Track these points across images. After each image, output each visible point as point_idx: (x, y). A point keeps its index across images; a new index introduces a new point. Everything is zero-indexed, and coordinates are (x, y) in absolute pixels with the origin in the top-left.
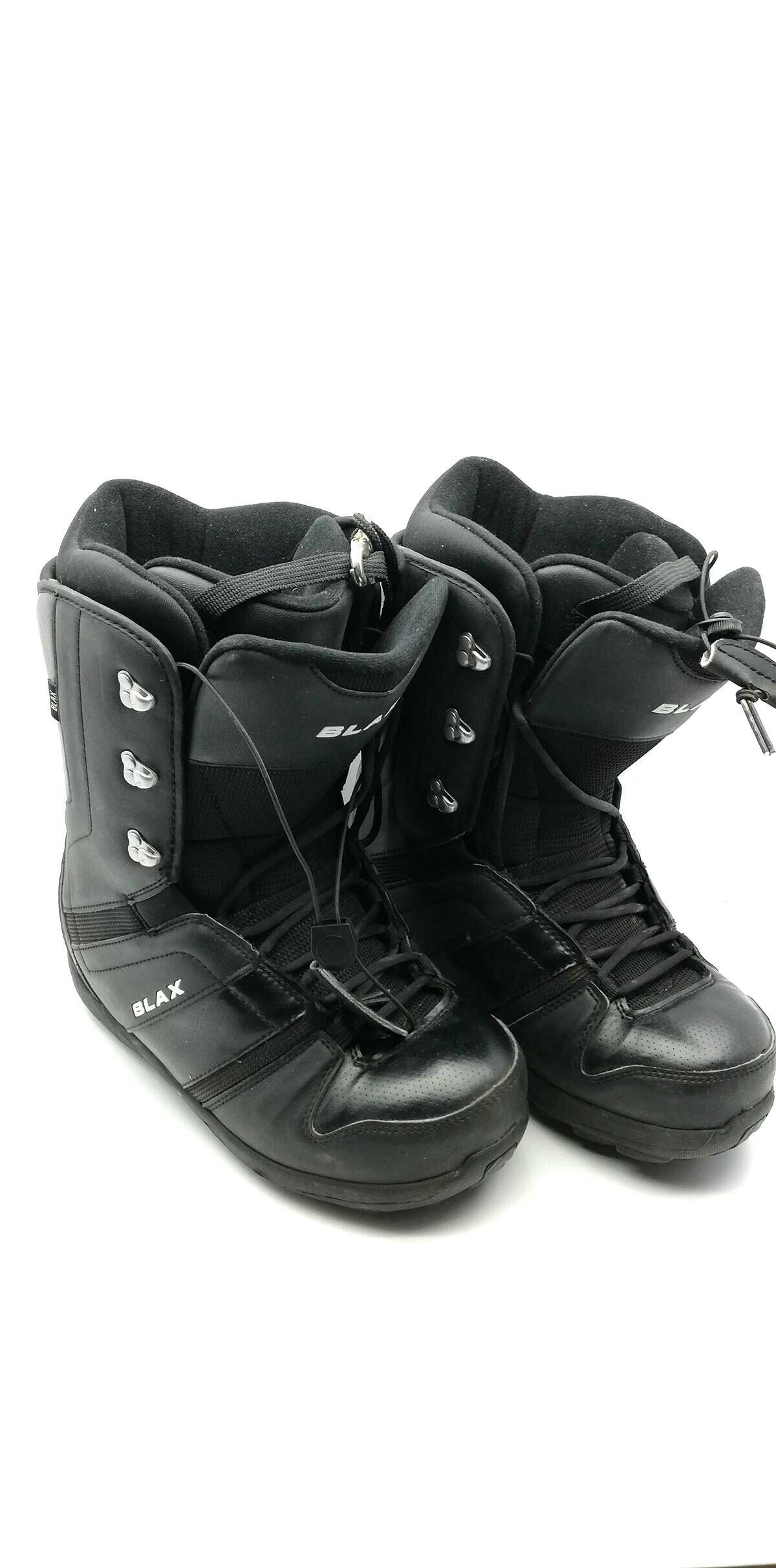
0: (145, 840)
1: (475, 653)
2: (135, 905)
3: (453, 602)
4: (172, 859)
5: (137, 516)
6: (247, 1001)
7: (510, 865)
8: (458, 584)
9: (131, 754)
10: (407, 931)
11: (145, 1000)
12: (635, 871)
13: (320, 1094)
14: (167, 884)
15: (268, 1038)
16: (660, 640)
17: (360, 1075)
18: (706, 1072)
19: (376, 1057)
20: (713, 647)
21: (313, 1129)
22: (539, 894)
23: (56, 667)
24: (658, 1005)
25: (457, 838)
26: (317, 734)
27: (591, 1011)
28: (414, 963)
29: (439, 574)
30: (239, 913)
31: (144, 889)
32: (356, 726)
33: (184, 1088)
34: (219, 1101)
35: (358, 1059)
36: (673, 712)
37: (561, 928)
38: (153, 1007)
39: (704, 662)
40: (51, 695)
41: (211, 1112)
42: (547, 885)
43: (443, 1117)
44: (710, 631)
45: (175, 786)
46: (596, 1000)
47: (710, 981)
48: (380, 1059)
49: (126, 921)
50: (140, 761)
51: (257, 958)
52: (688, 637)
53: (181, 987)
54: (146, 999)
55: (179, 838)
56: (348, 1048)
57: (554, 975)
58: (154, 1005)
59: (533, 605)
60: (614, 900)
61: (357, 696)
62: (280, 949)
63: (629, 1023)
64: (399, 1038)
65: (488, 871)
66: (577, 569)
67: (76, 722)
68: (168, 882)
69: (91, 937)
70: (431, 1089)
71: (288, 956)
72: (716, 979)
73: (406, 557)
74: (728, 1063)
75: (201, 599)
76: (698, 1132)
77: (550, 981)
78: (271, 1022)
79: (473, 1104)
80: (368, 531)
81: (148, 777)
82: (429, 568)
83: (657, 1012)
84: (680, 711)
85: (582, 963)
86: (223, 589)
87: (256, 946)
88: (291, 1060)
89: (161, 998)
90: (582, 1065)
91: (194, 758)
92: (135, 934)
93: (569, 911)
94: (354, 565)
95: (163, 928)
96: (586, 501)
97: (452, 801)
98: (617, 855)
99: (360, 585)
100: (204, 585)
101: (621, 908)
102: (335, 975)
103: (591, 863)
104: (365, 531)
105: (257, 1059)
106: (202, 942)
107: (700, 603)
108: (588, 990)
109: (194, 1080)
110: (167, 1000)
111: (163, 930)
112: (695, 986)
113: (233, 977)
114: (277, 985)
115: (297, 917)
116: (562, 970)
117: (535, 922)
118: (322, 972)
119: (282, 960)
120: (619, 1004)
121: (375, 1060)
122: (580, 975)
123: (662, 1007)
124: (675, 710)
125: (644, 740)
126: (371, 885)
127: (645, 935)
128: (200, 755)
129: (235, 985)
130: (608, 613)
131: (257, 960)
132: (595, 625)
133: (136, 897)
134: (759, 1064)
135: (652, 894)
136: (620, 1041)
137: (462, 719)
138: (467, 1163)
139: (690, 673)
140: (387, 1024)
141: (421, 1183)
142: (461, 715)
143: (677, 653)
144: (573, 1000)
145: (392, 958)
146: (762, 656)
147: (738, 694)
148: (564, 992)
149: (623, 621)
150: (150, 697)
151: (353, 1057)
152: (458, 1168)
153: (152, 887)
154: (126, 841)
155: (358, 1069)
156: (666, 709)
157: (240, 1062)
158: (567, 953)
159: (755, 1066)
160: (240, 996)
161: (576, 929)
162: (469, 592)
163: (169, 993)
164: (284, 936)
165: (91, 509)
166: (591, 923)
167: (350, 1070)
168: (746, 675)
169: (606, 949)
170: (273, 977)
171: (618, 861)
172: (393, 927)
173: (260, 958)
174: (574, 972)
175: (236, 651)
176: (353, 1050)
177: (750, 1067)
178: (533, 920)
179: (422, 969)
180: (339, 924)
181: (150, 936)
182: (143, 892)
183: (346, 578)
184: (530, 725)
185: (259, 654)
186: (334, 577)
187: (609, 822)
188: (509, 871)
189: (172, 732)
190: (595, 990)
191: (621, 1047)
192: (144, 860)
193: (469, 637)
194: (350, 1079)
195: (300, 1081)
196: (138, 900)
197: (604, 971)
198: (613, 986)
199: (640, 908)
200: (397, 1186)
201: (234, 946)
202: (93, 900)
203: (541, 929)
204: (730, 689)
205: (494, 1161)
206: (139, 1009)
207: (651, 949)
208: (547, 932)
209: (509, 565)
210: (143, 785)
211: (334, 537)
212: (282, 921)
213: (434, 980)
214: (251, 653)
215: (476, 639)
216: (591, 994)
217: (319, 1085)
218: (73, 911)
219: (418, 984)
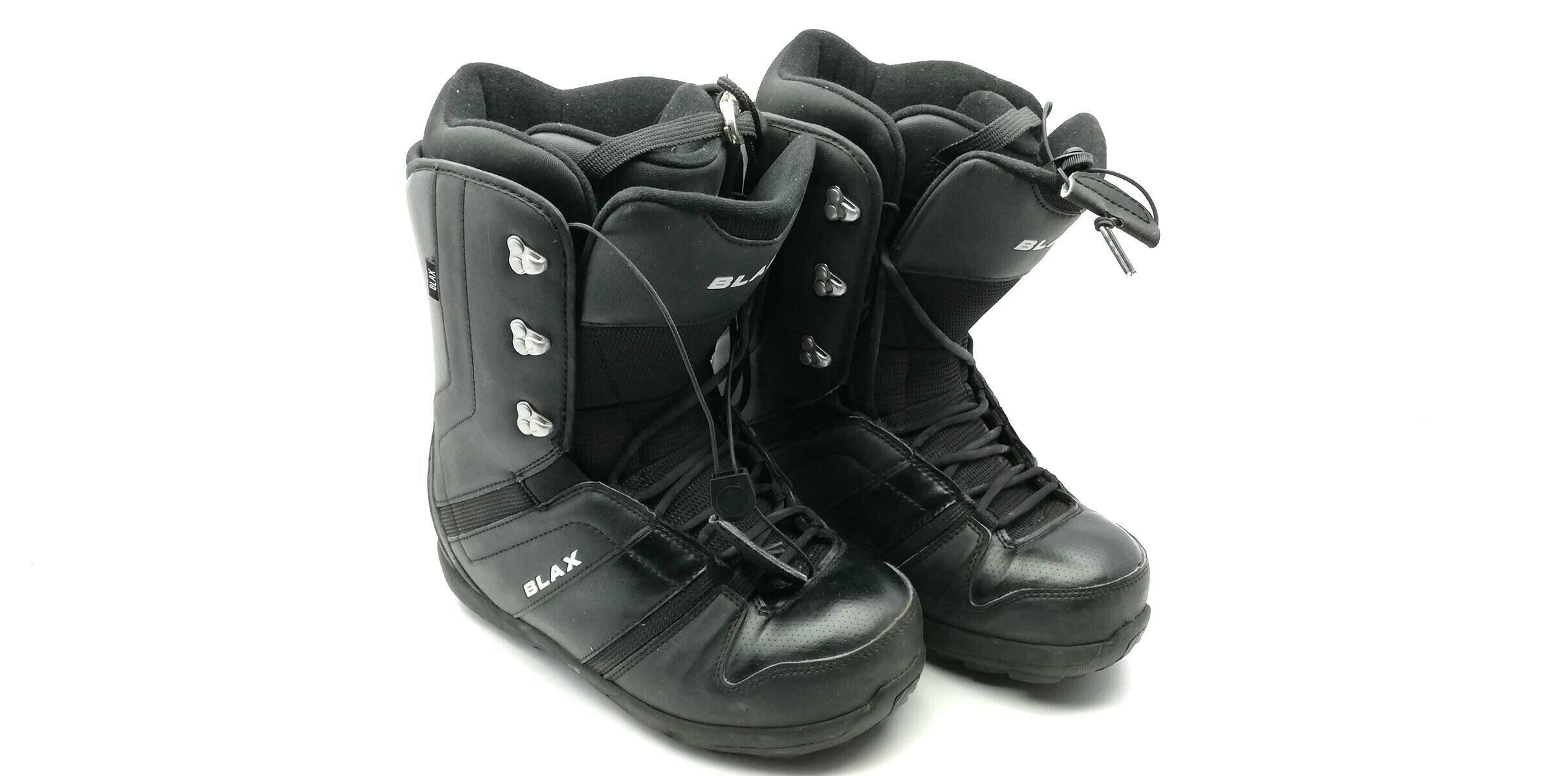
0: (536, 410)
1: (844, 204)
2: (524, 481)
3: (820, 156)
4: (564, 427)
5: (495, 98)
6: (647, 564)
7: (884, 415)
8: (823, 139)
9: (520, 321)
10: (790, 486)
11: (538, 579)
12: (995, 416)
13: (729, 645)
14: (559, 454)
15: (670, 597)
16: (1021, 175)
17: (766, 622)
18: (1090, 587)
19: (779, 604)
20: (1071, 179)
21: (726, 680)
22: (913, 441)
23: (436, 244)
24: (1036, 534)
25: (831, 392)
26: (708, 286)
27: (975, 544)
28: (801, 517)
29: (803, 132)
30: (630, 479)
31: (534, 462)
32: (744, 276)
33: (582, 662)
34: (624, 667)
35: (762, 608)
36: (1033, 248)
37: (938, 470)
38: (548, 583)
39: (1064, 193)
40: (429, 274)
41: (613, 682)
42: (920, 431)
43: (852, 652)
44: (1065, 166)
45: (567, 351)
46: (978, 533)
47: (1078, 510)
48: (783, 605)
49: (516, 499)
50: (531, 328)
51: (655, 519)
52: (1046, 172)
53: (577, 558)
54: (539, 577)
55: (571, 406)
56: (751, 599)
57: (936, 515)
58: (548, 581)
59: (897, 153)
60: (982, 441)
61: (746, 244)
62: (673, 511)
63: (1012, 552)
64: (799, 582)
65: (864, 422)
66: (934, 118)
67: (459, 298)
68: (560, 451)
69: (473, 524)
70: (837, 628)
71: (682, 517)
72: (1081, 509)
73: (767, 120)
74: (1109, 577)
75: (585, 161)
76: (1088, 646)
77: (932, 521)
78: (672, 582)
79: (878, 637)
80: (735, 92)
81: (541, 342)
82: (792, 127)
83: (1036, 539)
84: (1038, 248)
85: (961, 500)
86: (607, 150)
87: (652, 508)
88: (696, 616)
89: (556, 572)
90: (970, 597)
91: (587, 321)
92: (523, 512)
93: (940, 454)
94: (727, 122)
95: (555, 501)
96: (921, 66)
97: (825, 355)
98: (978, 401)
99: (734, 142)
100: (587, 148)
101: (988, 448)
102: (736, 525)
103: (957, 408)
104: (732, 92)
105: (661, 619)
106: (598, 510)
107: (1045, 147)
108: (969, 525)
109: (595, 651)
110: (562, 573)
111: (554, 504)
112: (1065, 515)
113: (631, 540)
114: (675, 544)
115: (686, 480)
116: (943, 509)
117: (914, 467)
118: (723, 524)
119: (676, 521)
120: (1000, 536)
121: (778, 608)
122: (960, 512)
123: (1039, 535)
124: (1035, 246)
125: (1005, 280)
126: (750, 447)
127: (1012, 474)
128: (593, 316)
129: (634, 548)
130: (973, 153)
131: (654, 521)
132: (961, 165)
133: (525, 472)
134: (1137, 576)
135: (1013, 436)
136: (1005, 569)
137: (832, 273)
138: (877, 696)
139: (1048, 207)
140: (788, 569)
141: (835, 720)
142: (830, 268)
143: (1038, 188)
144: (956, 536)
145: (781, 512)
146: (1112, 187)
147: (1096, 222)
148: (947, 530)
149: (988, 159)
150: (542, 260)
151: (756, 607)
152: (869, 702)
153: (543, 460)
154: (515, 414)
155: (764, 617)
156: (1027, 245)
157: (644, 625)
158: (946, 492)
159: (1134, 578)
160: (640, 559)
161: (952, 470)
162: (835, 146)
163: (564, 566)
164: (676, 499)
165: (453, 91)
166: (965, 463)
167: (754, 620)
168: (1102, 204)
169: (982, 486)
170: (671, 537)
171: (981, 405)
172: (777, 485)
173: (657, 519)
174: (954, 509)
175: (633, 203)
176: (756, 600)
177: (1129, 579)
178: (911, 465)
179: (809, 521)
180: (737, 474)
181: (540, 511)
182: (533, 465)
183: (720, 137)
184: (899, 271)
185: (655, 205)
186: (709, 135)
187: (967, 371)
188: (883, 421)
189: (565, 294)
190: (976, 524)
191: (1007, 574)
192: (536, 431)
193: (837, 190)
194: (756, 627)
195: (707, 636)
196: (527, 475)
197: (982, 505)
198: (993, 519)
199: (1005, 448)
200: (812, 725)
201: (630, 510)
202: (477, 484)
203: (919, 472)
204: (1088, 218)
205: (902, 693)
206: (531, 589)
207: (1018, 486)
208: (925, 474)
209: (872, 117)
210: (536, 352)
211: (702, 100)
212: (673, 484)
213: (821, 530)
214: (648, 204)
215: (845, 192)
216: (973, 529)
217: (726, 637)
218: (450, 502)
219: (808, 535)
